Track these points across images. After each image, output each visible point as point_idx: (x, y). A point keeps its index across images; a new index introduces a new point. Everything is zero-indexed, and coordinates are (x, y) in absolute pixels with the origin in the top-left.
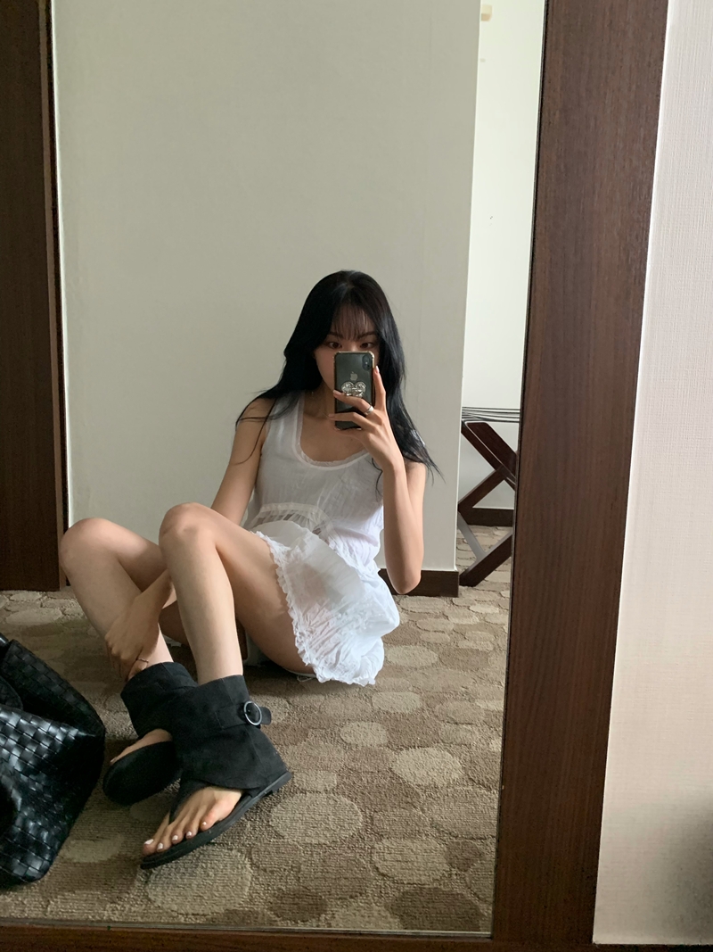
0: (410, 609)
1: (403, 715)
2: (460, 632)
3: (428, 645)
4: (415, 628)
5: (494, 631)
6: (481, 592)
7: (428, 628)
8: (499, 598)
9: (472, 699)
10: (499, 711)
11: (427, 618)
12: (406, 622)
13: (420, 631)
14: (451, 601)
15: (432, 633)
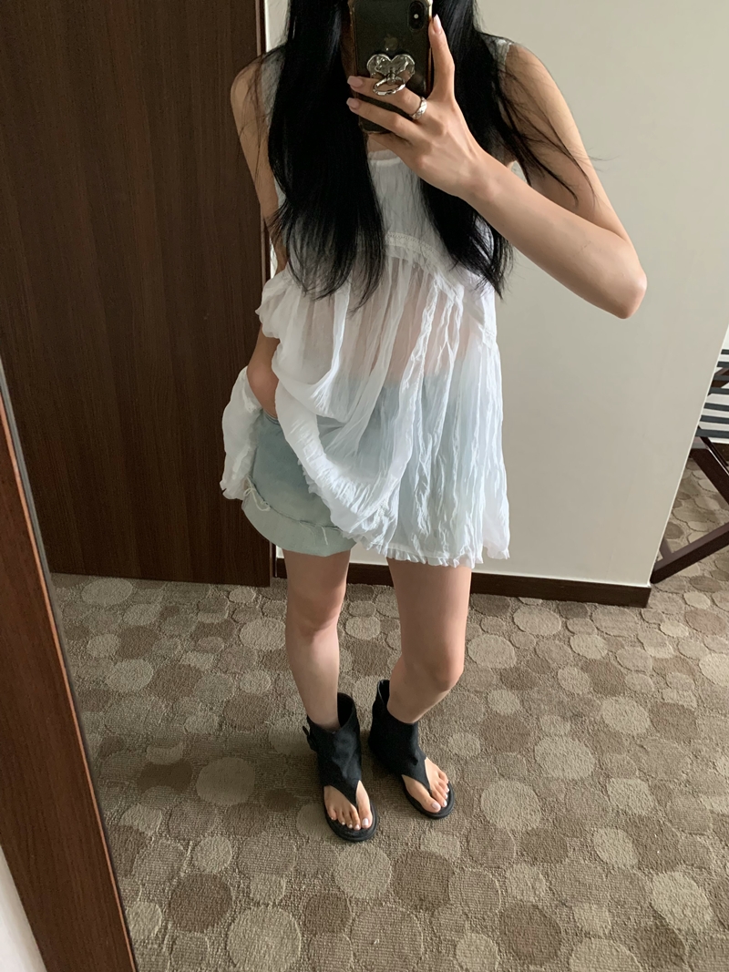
0: (604, 630)
1: (641, 818)
2: (660, 672)
3: (635, 695)
4: (616, 664)
5: (691, 672)
6: (666, 595)
7: (630, 665)
8: (684, 606)
9: (695, 794)
10: (723, 815)
11: (623, 646)
12: (606, 652)
13: (622, 669)
14: (640, 614)
15: (635, 675)
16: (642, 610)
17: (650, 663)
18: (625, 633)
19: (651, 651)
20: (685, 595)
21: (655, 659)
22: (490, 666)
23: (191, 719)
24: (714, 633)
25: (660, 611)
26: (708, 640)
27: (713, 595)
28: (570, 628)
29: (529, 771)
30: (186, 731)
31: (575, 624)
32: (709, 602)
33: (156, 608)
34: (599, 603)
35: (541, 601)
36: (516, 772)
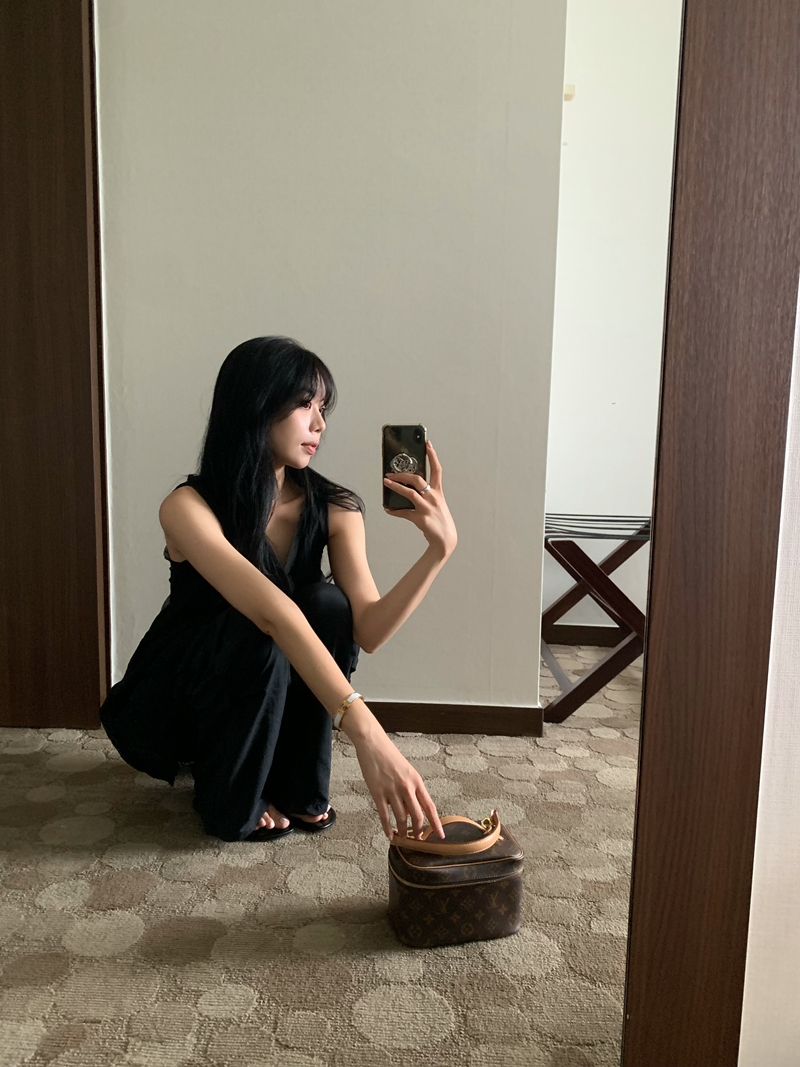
0: (488, 752)
2: (547, 782)
3: (512, 797)
4: (496, 776)
5: (585, 780)
6: (568, 730)
7: (512, 777)
8: (588, 737)
9: (566, 866)
10: (598, 882)
11: (508, 764)
12: (486, 768)
13: (502, 779)
14: (535, 742)
15: (516, 783)
16: (537, 739)
17: (537, 775)
18: (513, 755)
19: (540, 766)
20: (591, 730)
21: (544, 772)
22: (341, 779)
24: (618, 754)
25: (557, 739)
26: (610, 759)
27: (625, 731)
28: (448, 751)
29: (360, 853)
31: (456, 749)
32: (619, 735)
34: (488, 735)
35: (420, 734)
36: (344, 854)
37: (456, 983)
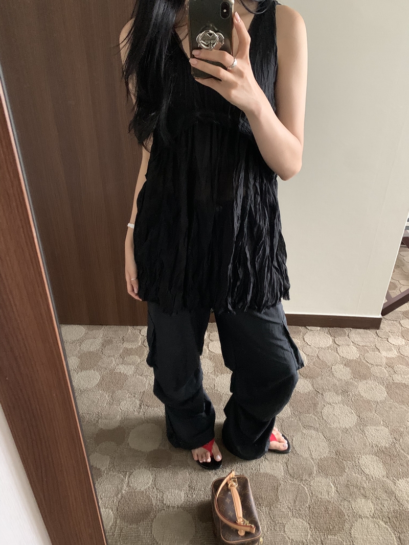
0: (356, 343)
1: (386, 448)
2: (390, 365)
3: (376, 378)
4: (365, 362)
5: (408, 365)
6: (390, 322)
7: (372, 362)
8: (401, 327)
11: (368, 352)
12: (358, 355)
13: (368, 364)
14: (376, 333)
15: (376, 367)
16: (377, 331)
17: (384, 361)
18: (368, 344)
19: (384, 354)
20: (401, 322)
21: (387, 358)
23: (123, 403)
25: (387, 331)
28: (337, 342)
29: (319, 424)
30: (121, 409)
31: (340, 340)
33: (99, 341)
34: (353, 328)
35: (319, 328)
36: (312, 425)
37: (390, 516)
